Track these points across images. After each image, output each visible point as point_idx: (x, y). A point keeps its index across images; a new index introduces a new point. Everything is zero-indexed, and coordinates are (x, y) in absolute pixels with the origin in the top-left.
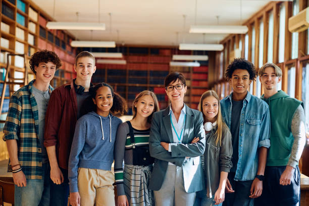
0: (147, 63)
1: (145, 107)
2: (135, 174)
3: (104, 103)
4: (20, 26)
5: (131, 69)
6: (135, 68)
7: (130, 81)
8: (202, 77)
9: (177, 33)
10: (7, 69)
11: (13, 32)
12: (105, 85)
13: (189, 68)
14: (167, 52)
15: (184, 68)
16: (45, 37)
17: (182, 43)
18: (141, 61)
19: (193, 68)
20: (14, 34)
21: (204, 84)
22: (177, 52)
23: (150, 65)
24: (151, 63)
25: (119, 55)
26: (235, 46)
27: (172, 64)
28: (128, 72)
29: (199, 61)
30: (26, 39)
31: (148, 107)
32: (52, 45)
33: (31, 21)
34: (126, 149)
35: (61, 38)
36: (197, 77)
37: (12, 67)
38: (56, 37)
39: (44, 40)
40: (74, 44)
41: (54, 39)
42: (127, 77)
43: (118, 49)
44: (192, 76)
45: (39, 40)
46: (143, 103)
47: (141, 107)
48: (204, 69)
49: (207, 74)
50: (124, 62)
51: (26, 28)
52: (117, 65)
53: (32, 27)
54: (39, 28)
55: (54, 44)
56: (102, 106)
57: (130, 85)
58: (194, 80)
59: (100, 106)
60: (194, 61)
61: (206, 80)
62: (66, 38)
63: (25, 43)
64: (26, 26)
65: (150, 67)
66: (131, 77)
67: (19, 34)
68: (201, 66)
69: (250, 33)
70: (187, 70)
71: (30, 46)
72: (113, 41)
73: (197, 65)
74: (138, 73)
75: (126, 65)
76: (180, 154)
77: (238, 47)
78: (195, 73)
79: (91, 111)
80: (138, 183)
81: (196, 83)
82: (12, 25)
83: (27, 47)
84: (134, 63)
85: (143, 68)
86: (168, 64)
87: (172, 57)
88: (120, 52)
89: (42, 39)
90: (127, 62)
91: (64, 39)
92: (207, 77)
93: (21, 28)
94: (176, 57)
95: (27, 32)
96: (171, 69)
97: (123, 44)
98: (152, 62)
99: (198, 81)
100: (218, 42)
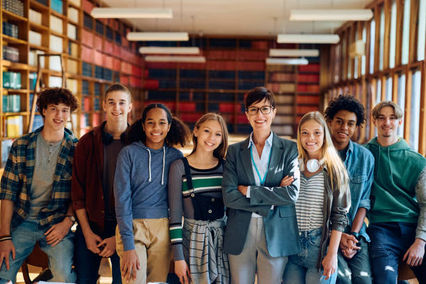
0: (234, 60)
1: (210, 137)
2: (196, 233)
3: (155, 131)
4: (56, 13)
5: (213, 69)
6: (217, 67)
7: (211, 86)
8: (311, 79)
9: (275, 19)
10: (37, 73)
11: (46, 22)
12: (160, 106)
13: (293, 66)
14: (262, 45)
15: (286, 67)
16: (92, 28)
17: (281, 33)
18: (226, 57)
19: (299, 67)
20: (48, 26)
21: (314, 89)
22: (275, 45)
23: (238, 62)
24: (240, 60)
25: (195, 50)
26: (357, 36)
27: (269, 61)
28: (207, 73)
29: (307, 58)
30: (65, 32)
31: (214, 137)
32: (102, 37)
33: (71, 6)
34: (184, 197)
35: (115, 28)
36: (304, 78)
37: (46, 71)
38: (108, 27)
39: (91, 32)
40: (132, 37)
41: (105, 29)
42: (207, 80)
43: (194, 42)
44: (298, 78)
45: (83, 32)
46: (207, 131)
47: (203, 137)
48: (314, 68)
49: (317, 74)
50: (202, 60)
51: (64, 17)
52: (192, 64)
53: (73, 15)
54: (82, 15)
55: (104, 37)
56: (152, 134)
57: (212, 91)
58: (301, 84)
59: (148, 135)
60: (300, 58)
61: (317, 83)
62: (122, 28)
63: (64, 36)
64: (65, 13)
65: (240, 66)
66: (212, 80)
67: (55, 24)
68: (309, 64)
69: (377, 17)
70: (290, 69)
71: (70, 41)
72: (184, 31)
73: (305, 62)
74: (223, 74)
75: (205, 64)
76: (261, 202)
77: (361, 38)
78: (301, 73)
79: (137, 141)
80: (201, 246)
81: (302, 87)
82: (45, 13)
83: (67, 42)
84: (217, 60)
85: (229, 66)
86: (264, 61)
87: (268, 52)
88: (197, 45)
89: (87, 30)
90: (207, 59)
91: (119, 29)
92: (318, 79)
93: (58, 17)
94: (274, 52)
95: (66, 21)
96: (268, 69)
97: (201, 34)
98: (242, 58)
99: (306, 84)
100: (333, 31)
